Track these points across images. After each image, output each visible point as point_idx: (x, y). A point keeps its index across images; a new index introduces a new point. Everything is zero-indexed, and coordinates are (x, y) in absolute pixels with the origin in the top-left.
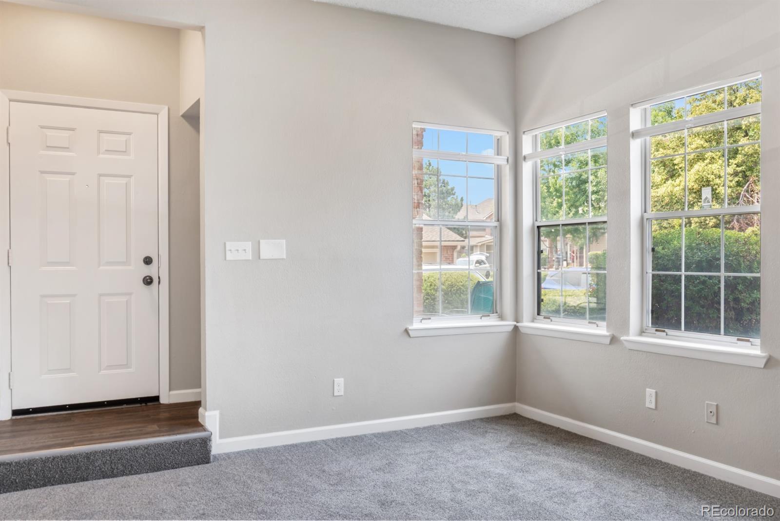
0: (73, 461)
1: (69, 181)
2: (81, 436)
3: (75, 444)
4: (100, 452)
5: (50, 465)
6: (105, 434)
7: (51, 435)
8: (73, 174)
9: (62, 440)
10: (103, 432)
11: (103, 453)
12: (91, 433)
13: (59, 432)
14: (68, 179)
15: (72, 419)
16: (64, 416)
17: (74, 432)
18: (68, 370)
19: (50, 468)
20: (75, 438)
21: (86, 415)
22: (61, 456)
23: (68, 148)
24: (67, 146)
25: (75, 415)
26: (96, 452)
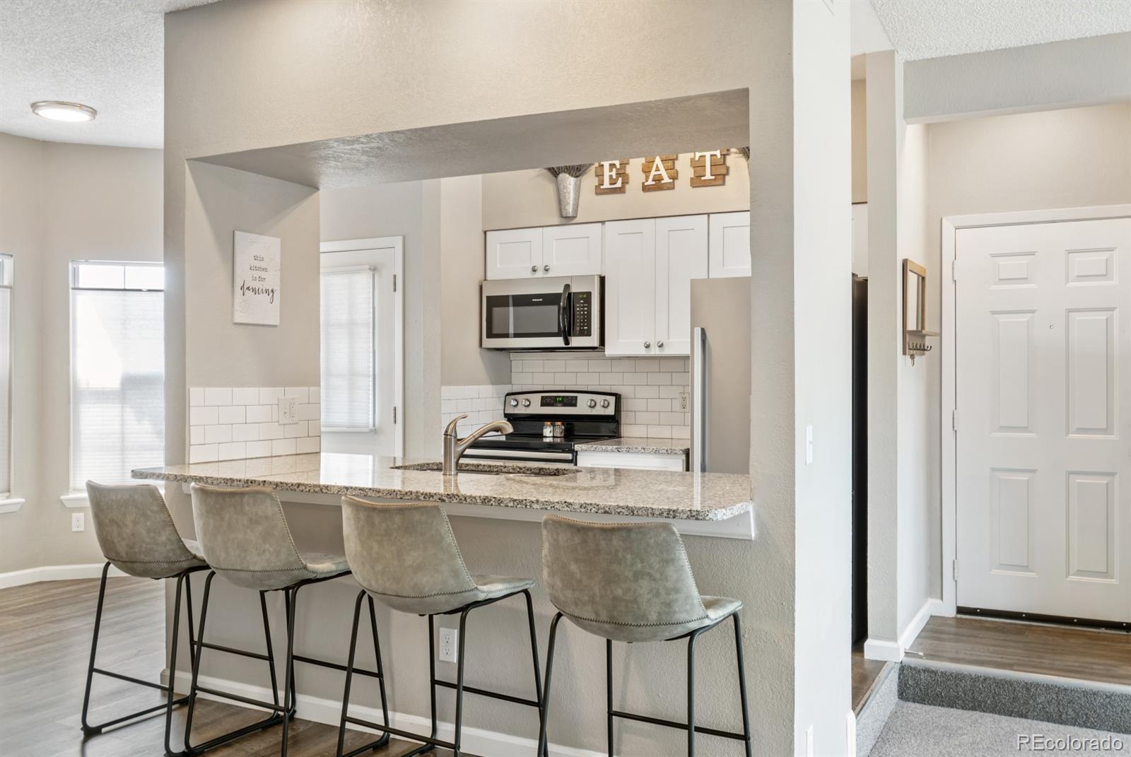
0: (1008, 688)
1: (1028, 321)
2: (1026, 659)
3: (1015, 668)
4: (1043, 685)
5: (981, 686)
6: (1058, 663)
7: (991, 649)
8: (1033, 312)
9: (1002, 658)
10: (1057, 660)
11: (1049, 688)
12: (1042, 658)
13: (1001, 647)
14: (1026, 320)
15: (1027, 633)
16: (1019, 627)
17: (1020, 651)
18: (1026, 568)
19: (980, 688)
20: (1018, 660)
21: (1047, 631)
22: (994, 679)
23: (1026, 279)
24: (1025, 276)
25: (1034, 628)
26: (1038, 684)
